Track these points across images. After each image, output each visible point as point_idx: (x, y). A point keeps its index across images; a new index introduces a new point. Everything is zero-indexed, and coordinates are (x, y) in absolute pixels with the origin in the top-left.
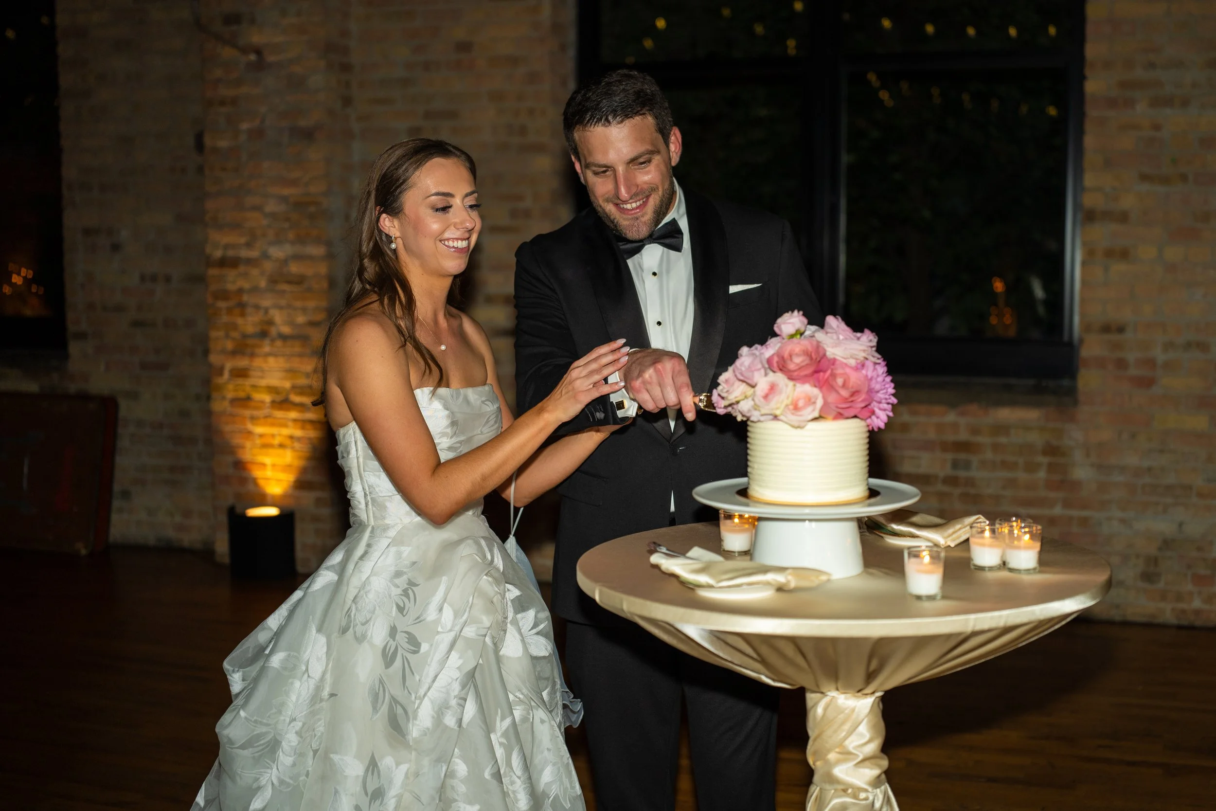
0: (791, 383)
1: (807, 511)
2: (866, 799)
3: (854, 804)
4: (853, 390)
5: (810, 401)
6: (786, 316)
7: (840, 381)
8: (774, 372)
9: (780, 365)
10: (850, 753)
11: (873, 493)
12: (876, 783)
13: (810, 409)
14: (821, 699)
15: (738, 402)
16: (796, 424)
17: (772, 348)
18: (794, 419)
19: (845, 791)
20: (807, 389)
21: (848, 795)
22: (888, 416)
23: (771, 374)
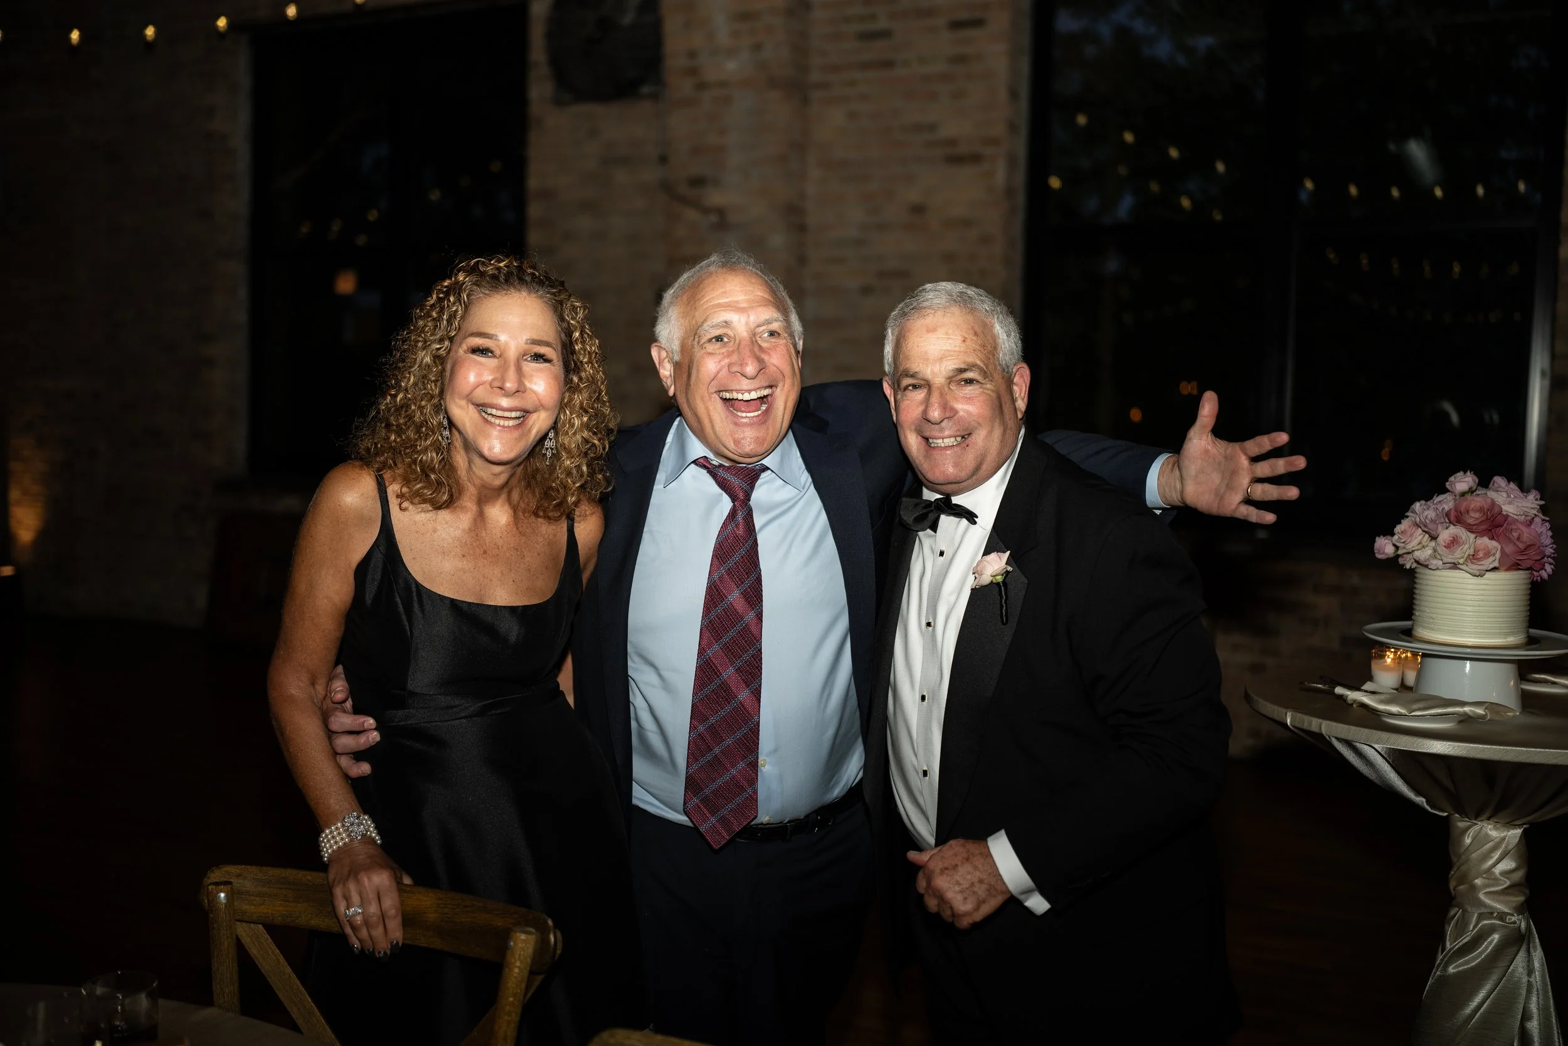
0: (1472, 536)
1: (1469, 650)
2: (1514, 923)
3: (1503, 926)
4: (1529, 543)
5: (1488, 554)
6: (1460, 474)
7: (1515, 535)
8: (1454, 525)
9: (1457, 518)
10: (1496, 879)
11: (1531, 642)
12: (1519, 909)
13: (1491, 559)
14: (1469, 828)
15: (1413, 551)
16: (1478, 574)
17: (1445, 502)
18: (1474, 568)
19: (1492, 913)
20: (1485, 541)
21: (1495, 918)
22: (1552, 569)
23: (1452, 527)
